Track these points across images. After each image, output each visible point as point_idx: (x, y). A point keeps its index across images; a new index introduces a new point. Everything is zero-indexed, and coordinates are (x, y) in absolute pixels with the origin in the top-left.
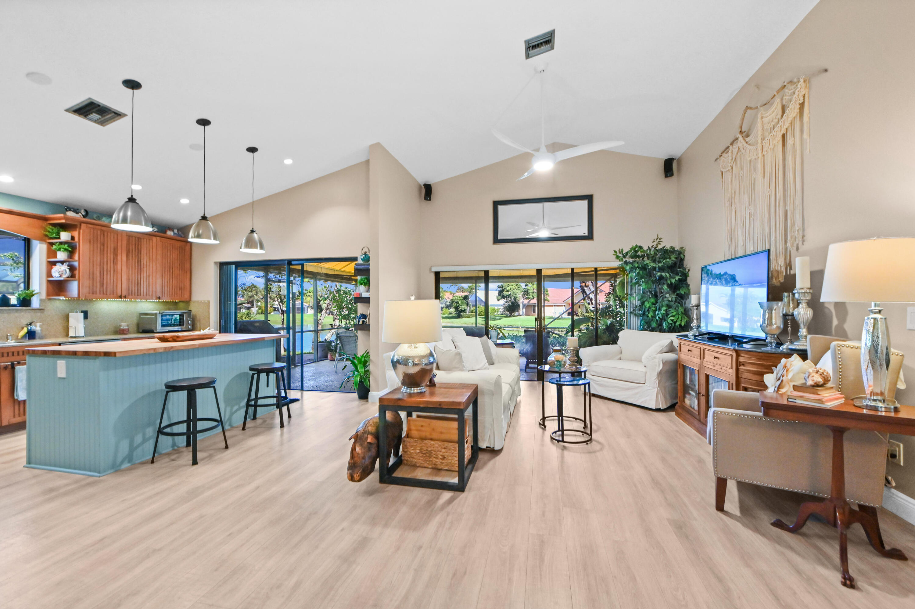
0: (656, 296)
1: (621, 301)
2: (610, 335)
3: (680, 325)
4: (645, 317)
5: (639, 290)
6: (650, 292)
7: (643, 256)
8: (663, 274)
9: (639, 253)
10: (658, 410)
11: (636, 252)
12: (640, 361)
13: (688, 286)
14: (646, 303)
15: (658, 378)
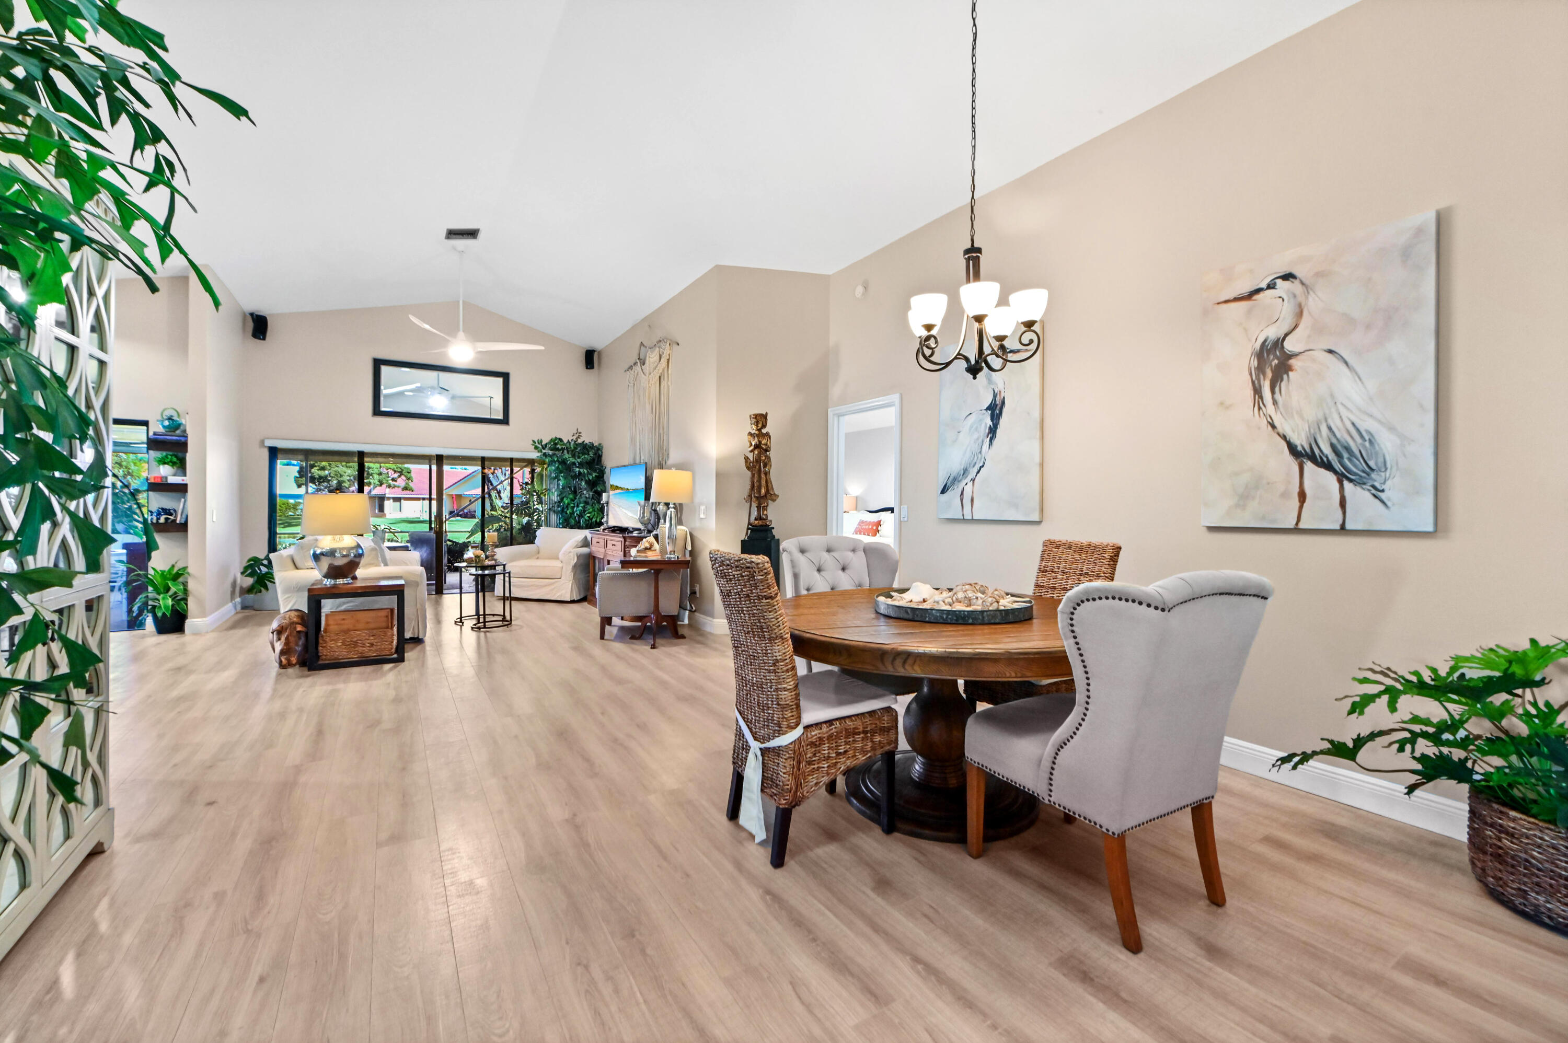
0: (575, 492)
1: (539, 496)
2: (526, 535)
3: (596, 521)
4: (564, 514)
5: (558, 485)
6: (570, 488)
7: (563, 449)
8: (581, 470)
9: (558, 446)
10: (573, 602)
11: (556, 444)
12: (558, 558)
13: (604, 483)
14: (565, 499)
15: (572, 571)
